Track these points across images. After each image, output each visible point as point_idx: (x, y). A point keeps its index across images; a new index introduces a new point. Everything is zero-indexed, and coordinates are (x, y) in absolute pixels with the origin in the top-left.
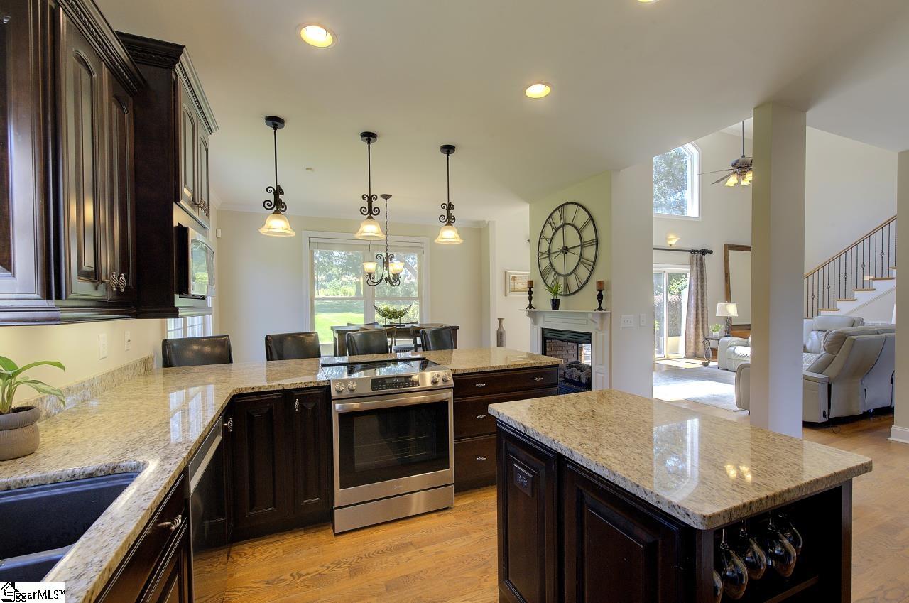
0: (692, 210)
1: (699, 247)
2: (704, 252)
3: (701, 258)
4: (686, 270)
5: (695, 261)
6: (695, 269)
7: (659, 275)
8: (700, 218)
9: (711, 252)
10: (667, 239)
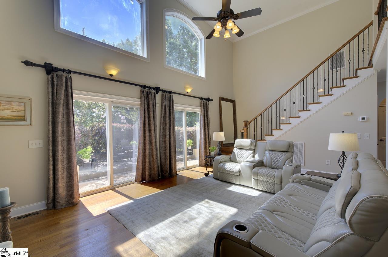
0: (202, 73)
1: (206, 97)
2: (209, 100)
3: (206, 103)
4: (198, 110)
5: (203, 105)
6: (203, 109)
7: (181, 112)
8: (206, 79)
9: (212, 100)
10: (185, 88)
